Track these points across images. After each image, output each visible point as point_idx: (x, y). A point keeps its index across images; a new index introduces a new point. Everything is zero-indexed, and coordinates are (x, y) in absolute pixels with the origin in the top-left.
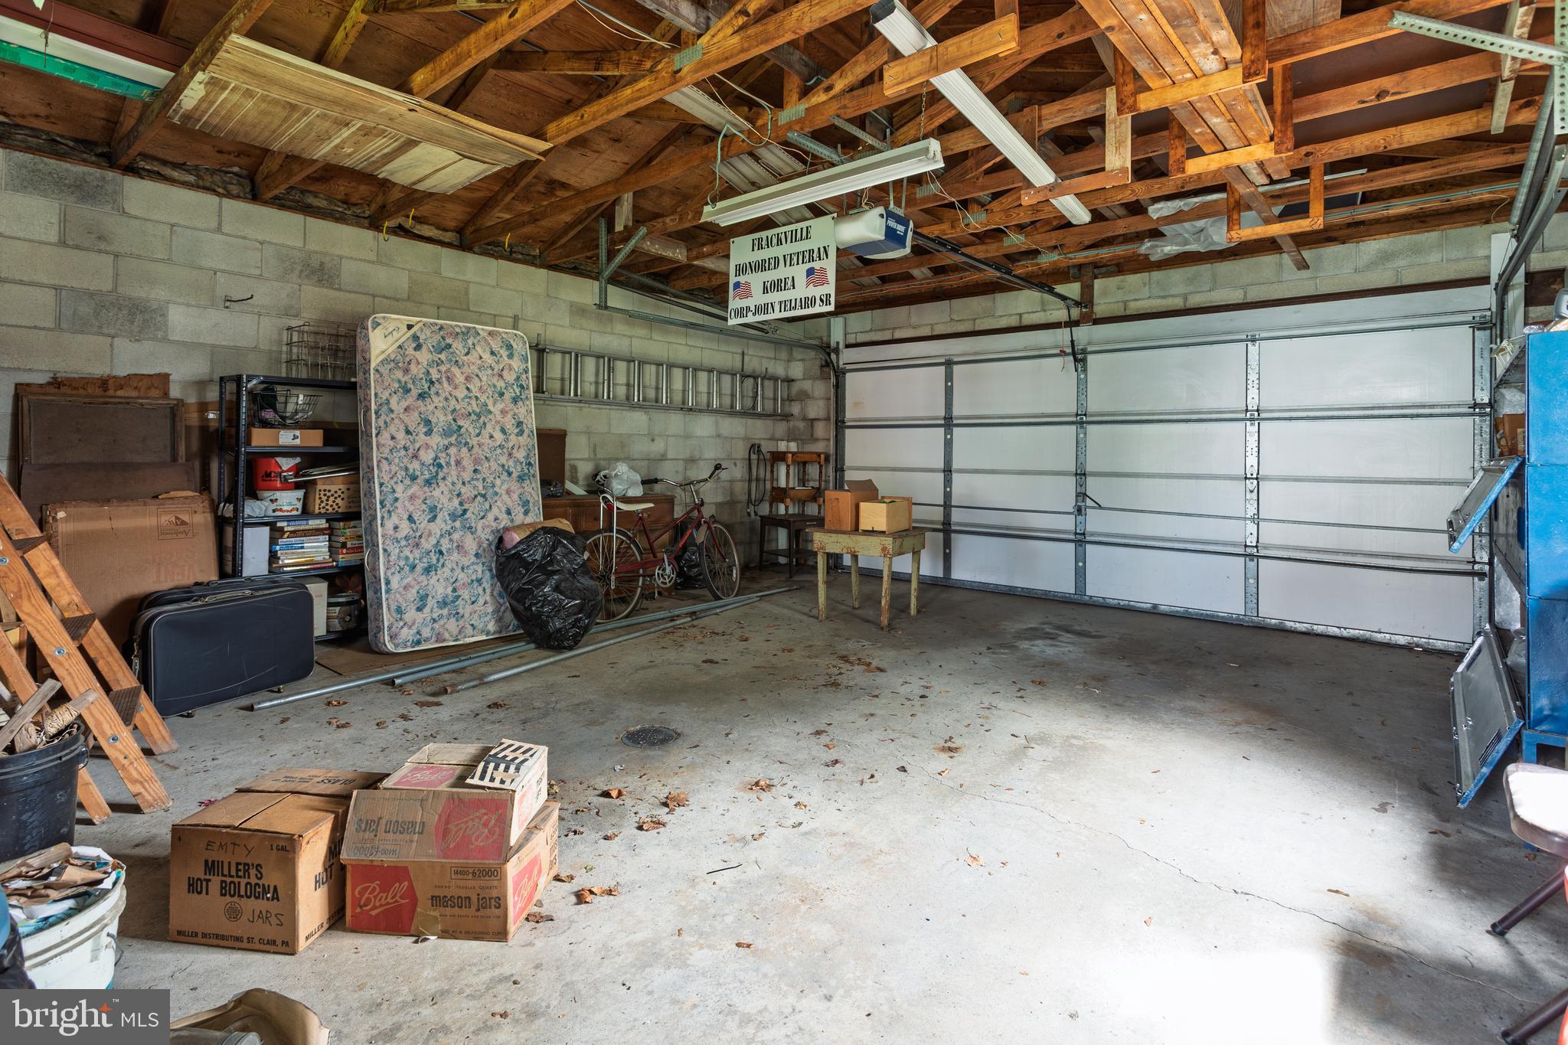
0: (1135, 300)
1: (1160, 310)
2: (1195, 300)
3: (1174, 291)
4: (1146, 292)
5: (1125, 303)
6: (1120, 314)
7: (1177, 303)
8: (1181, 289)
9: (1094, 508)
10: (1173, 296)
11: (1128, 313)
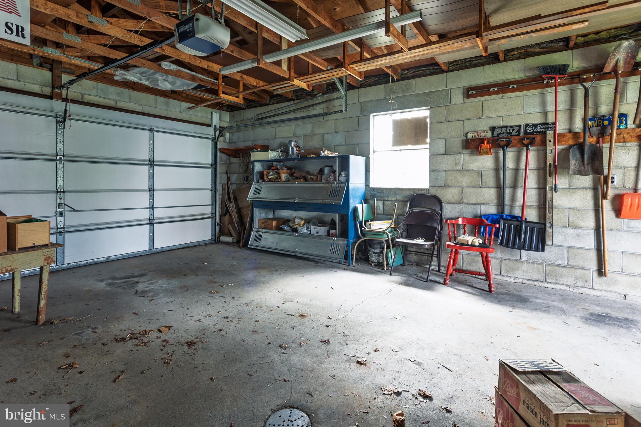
0: (88, 94)
1: (103, 104)
2: (121, 105)
3: (110, 97)
4: (95, 92)
5: (82, 94)
6: (78, 100)
7: (112, 104)
8: (114, 97)
9: (71, 211)
10: (110, 99)
11: (84, 100)
